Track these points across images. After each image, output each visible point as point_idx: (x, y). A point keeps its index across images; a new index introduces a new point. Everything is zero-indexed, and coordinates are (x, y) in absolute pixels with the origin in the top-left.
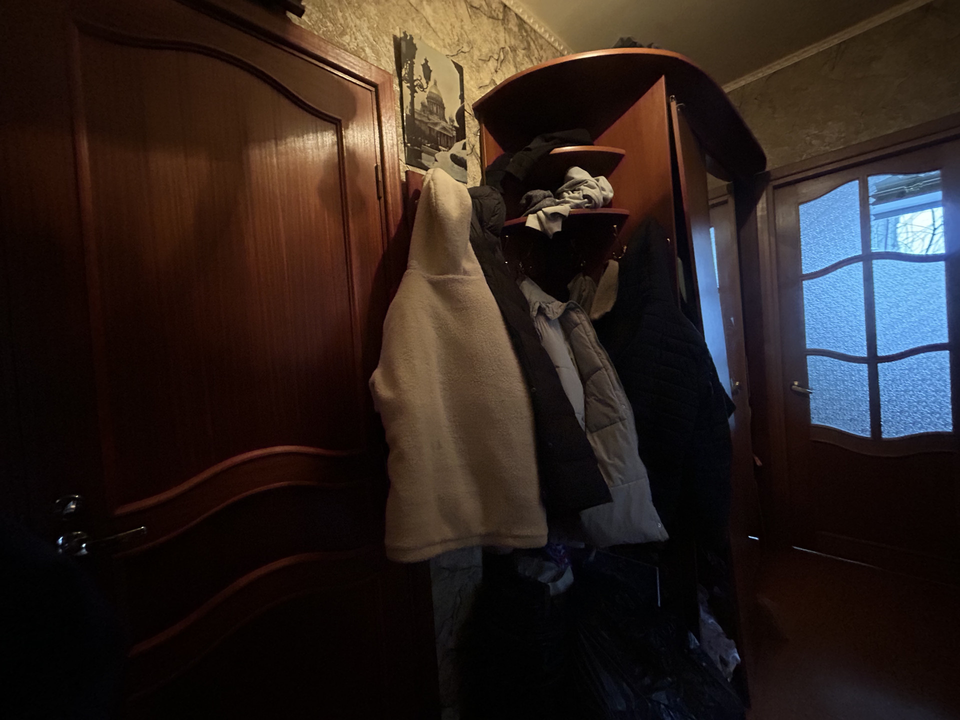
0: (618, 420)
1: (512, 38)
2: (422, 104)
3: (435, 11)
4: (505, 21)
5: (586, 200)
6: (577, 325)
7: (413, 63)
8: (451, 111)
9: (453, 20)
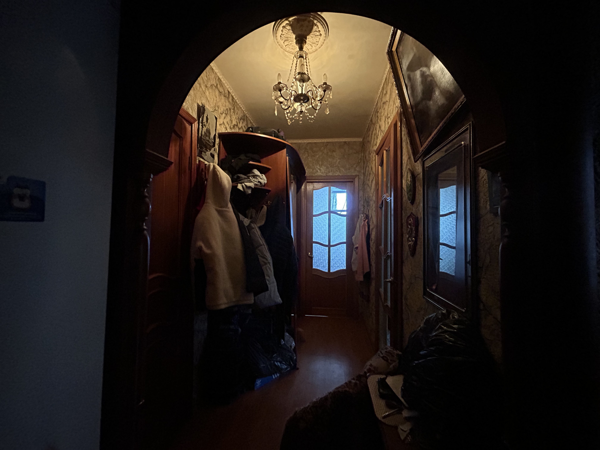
0: (268, 263)
1: (230, 105)
2: (205, 132)
3: (209, 93)
4: (228, 98)
5: (259, 183)
6: (253, 228)
7: (204, 116)
8: (212, 136)
9: (214, 97)
